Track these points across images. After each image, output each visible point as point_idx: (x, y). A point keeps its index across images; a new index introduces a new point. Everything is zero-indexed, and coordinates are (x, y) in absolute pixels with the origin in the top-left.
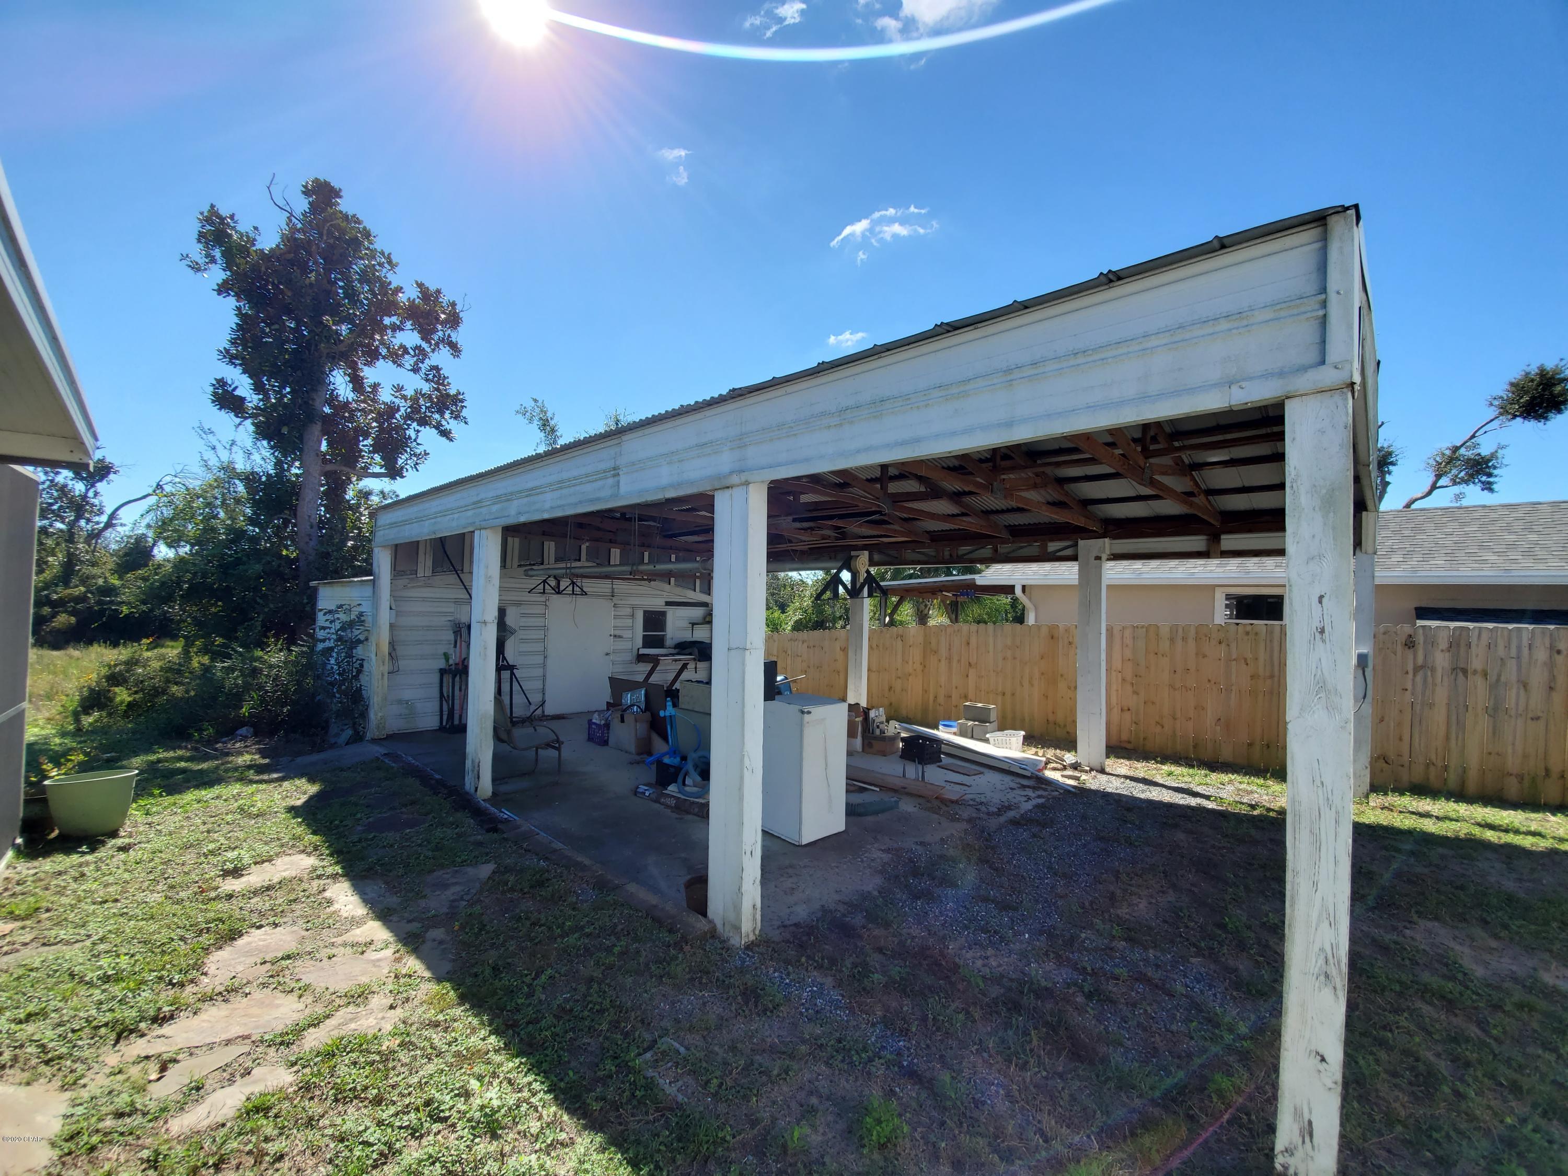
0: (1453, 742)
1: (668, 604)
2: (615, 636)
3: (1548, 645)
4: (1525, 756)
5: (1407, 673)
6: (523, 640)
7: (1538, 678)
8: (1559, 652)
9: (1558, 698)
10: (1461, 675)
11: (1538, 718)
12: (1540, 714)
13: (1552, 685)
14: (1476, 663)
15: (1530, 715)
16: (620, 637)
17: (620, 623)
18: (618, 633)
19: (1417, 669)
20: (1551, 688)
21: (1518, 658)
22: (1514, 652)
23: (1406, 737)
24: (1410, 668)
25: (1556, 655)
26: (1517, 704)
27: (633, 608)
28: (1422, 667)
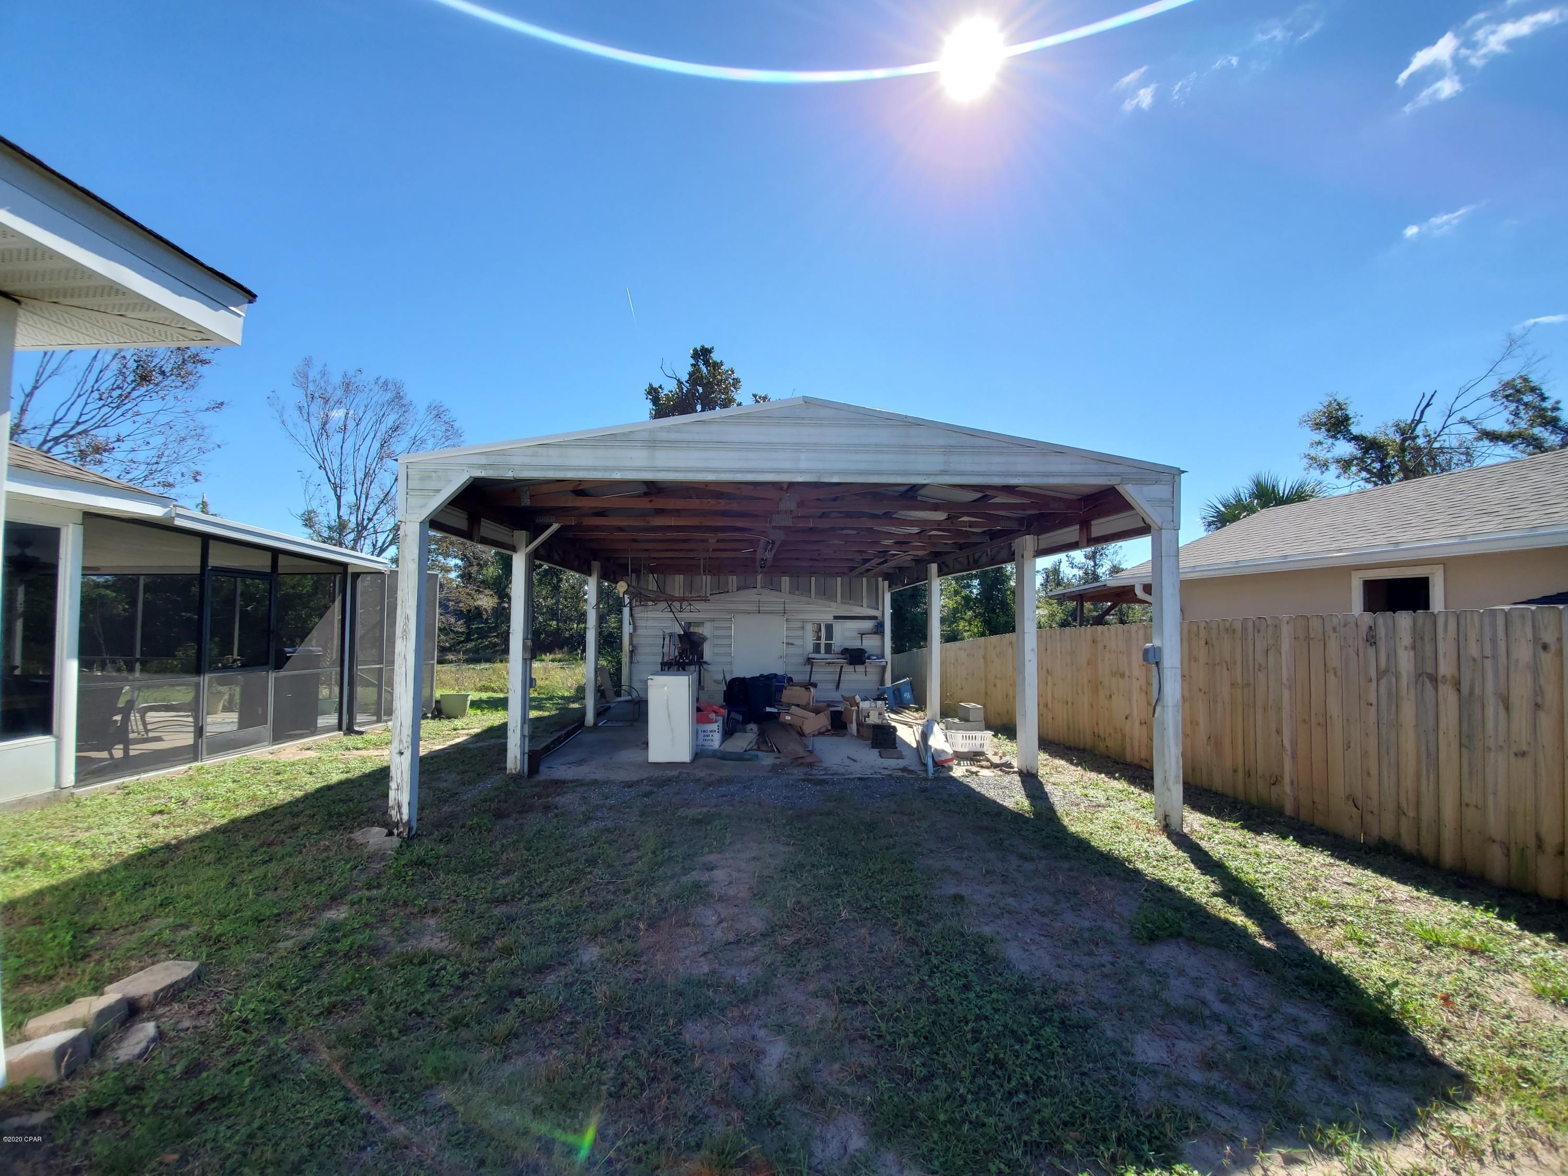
0: (1424, 783)
1: (836, 618)
2: (788, 644)
3: (1530, 636)
4: (1511, 813)
5: (1371, 680)
6: (716, 645)
7: (1521, 692)
8: (1545, 647)
9: (1546, 721)
10: (1428, 686)
11: (1523, 754)
12: (1524, 748)
13: (1539, 700)
14: (1445, 668)
15: (1514, 749)
16: (792, 644)
17: (791, 633)
18: (790, 641)
19: (1381, 674)
20: (1537, 706)
21: (1495, 657)
22: (1488, 651)
23: (1374, 771)
24: (1373, 675)
25: (1541, 651)
26: (1497, 730)
27: (804, 621)
28: (1386, 672)
